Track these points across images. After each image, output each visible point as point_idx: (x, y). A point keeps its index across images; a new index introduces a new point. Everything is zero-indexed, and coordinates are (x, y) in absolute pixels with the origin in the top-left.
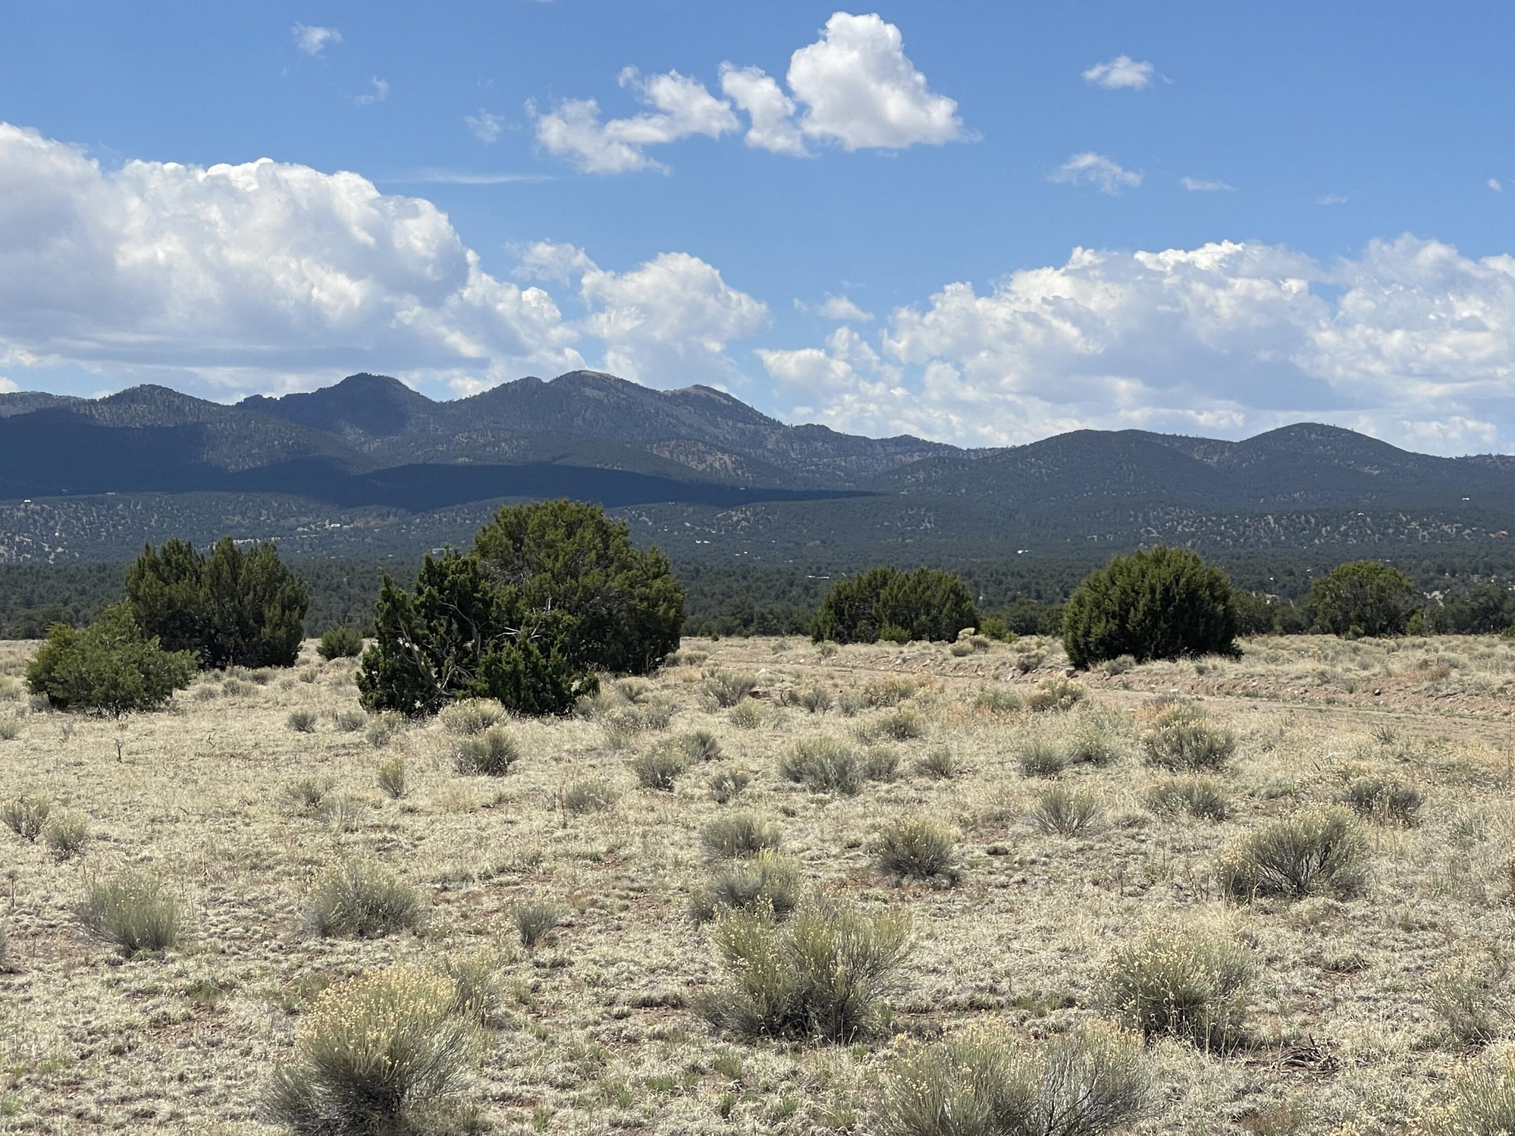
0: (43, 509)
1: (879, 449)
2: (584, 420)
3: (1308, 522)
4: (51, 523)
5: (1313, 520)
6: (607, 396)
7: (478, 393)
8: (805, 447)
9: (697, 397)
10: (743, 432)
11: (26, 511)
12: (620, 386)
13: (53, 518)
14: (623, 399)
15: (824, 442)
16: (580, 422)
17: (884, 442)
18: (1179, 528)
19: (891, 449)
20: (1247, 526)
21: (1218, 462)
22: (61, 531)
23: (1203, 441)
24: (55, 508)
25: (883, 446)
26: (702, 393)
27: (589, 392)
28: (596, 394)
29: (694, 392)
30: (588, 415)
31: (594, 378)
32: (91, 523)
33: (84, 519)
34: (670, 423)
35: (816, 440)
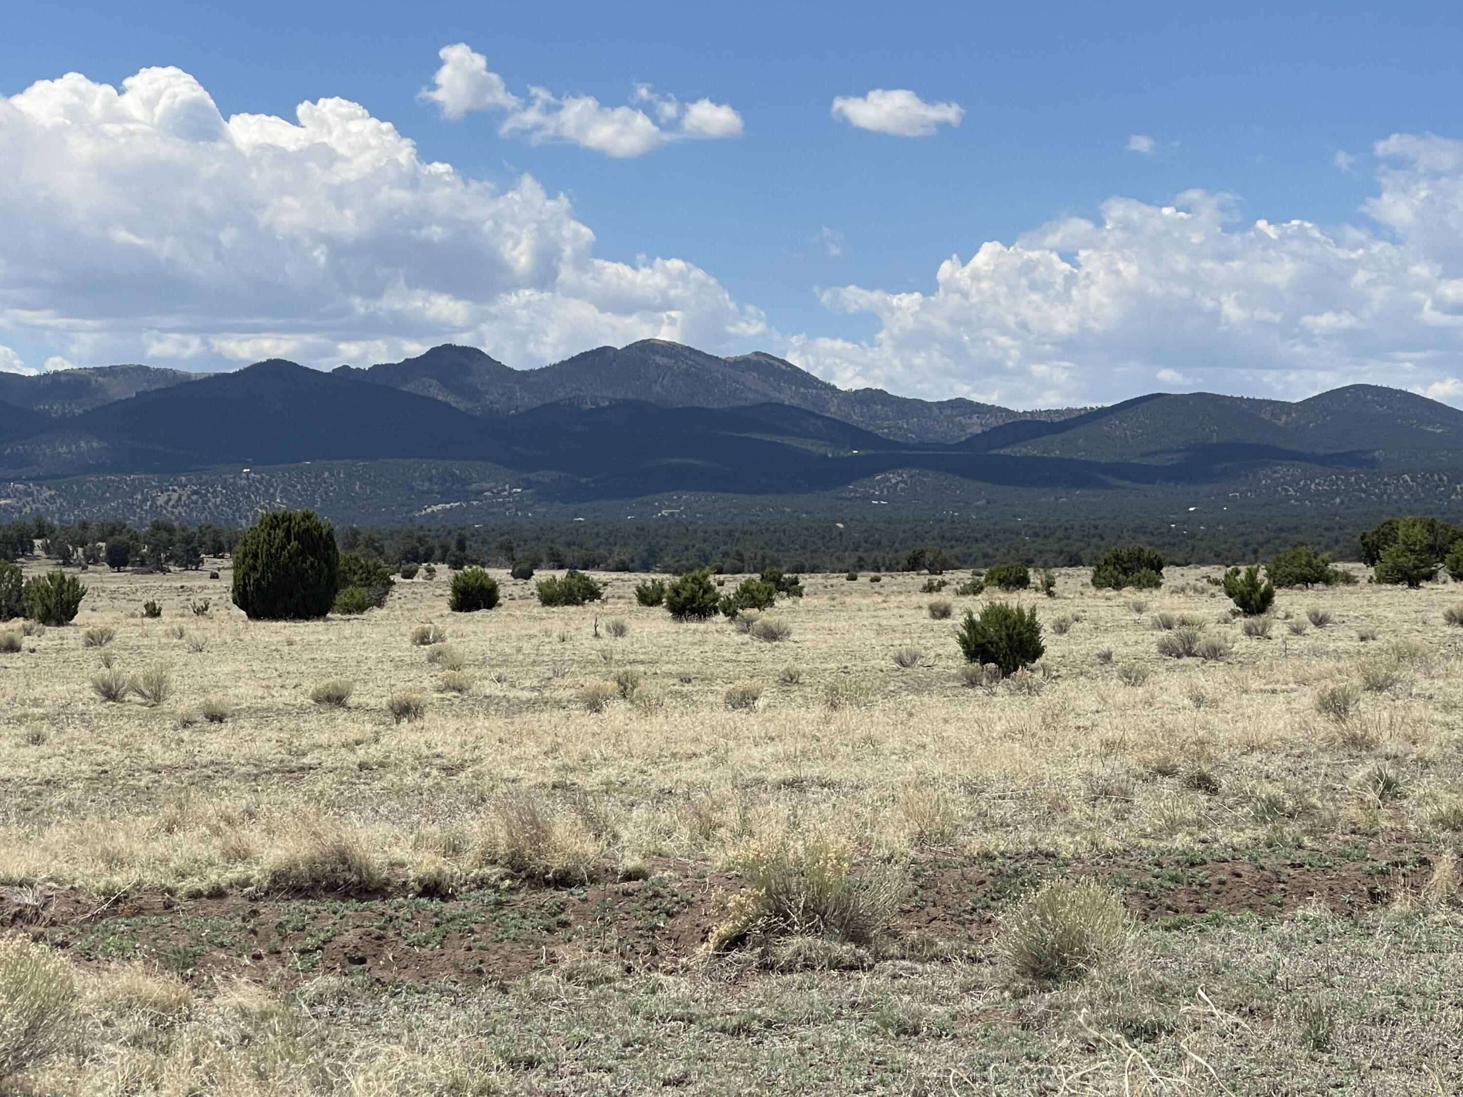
0: (262, 478)
1: (936, 411)
2: (662, 387)
3: (1441, 480)
4: (271, 490)
5: (1445, 478)
6: (676, 363)
7: (557, 361)
8: (865, 410)
9: (759, 363)
10: (804, 397)
11: (247, 479)
12: (687, 353)
13: (272, 486)
14: (691, 366)
15: (883, 405)
16: (658, 388)
17: (940, 404)
18: (1313, 486)
19: (948, 412)
20: (1386, 484)
21: (1286, 422)
22: (281, 498)
23: (1270, 403)
24: (273, 477)
25: (940, 409)
26: (762, 359)
27: (659, 359)
28: (670, 362)
29: (755, 358)
30: (665, 382)
31: (662, 347)
32: (306, 490)
33: (299, 486)
34: (737, 389)
35: (875, 403)
